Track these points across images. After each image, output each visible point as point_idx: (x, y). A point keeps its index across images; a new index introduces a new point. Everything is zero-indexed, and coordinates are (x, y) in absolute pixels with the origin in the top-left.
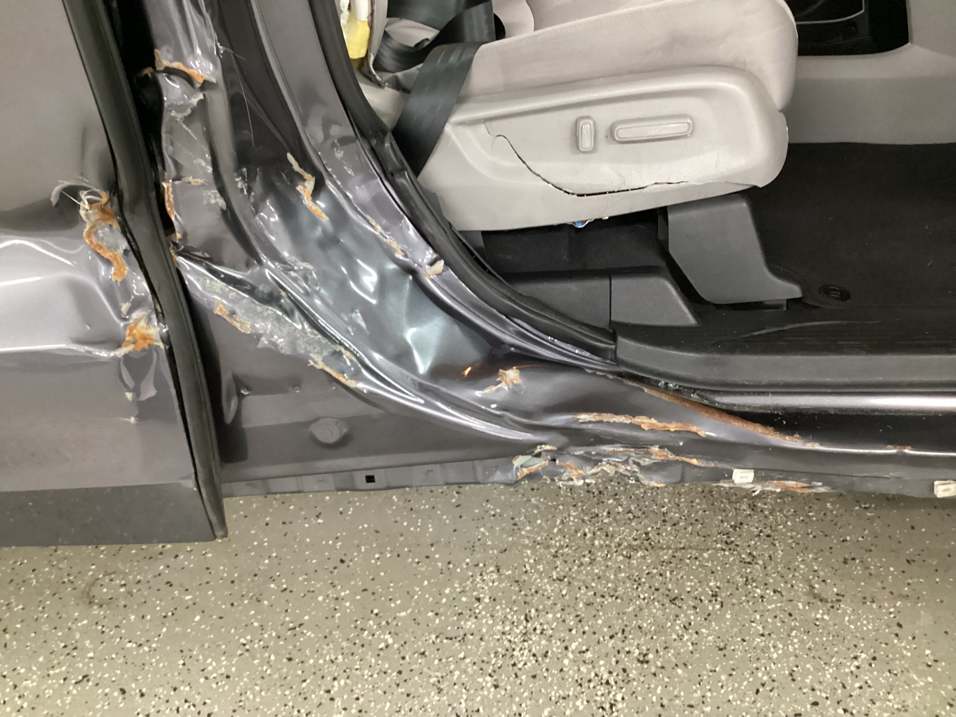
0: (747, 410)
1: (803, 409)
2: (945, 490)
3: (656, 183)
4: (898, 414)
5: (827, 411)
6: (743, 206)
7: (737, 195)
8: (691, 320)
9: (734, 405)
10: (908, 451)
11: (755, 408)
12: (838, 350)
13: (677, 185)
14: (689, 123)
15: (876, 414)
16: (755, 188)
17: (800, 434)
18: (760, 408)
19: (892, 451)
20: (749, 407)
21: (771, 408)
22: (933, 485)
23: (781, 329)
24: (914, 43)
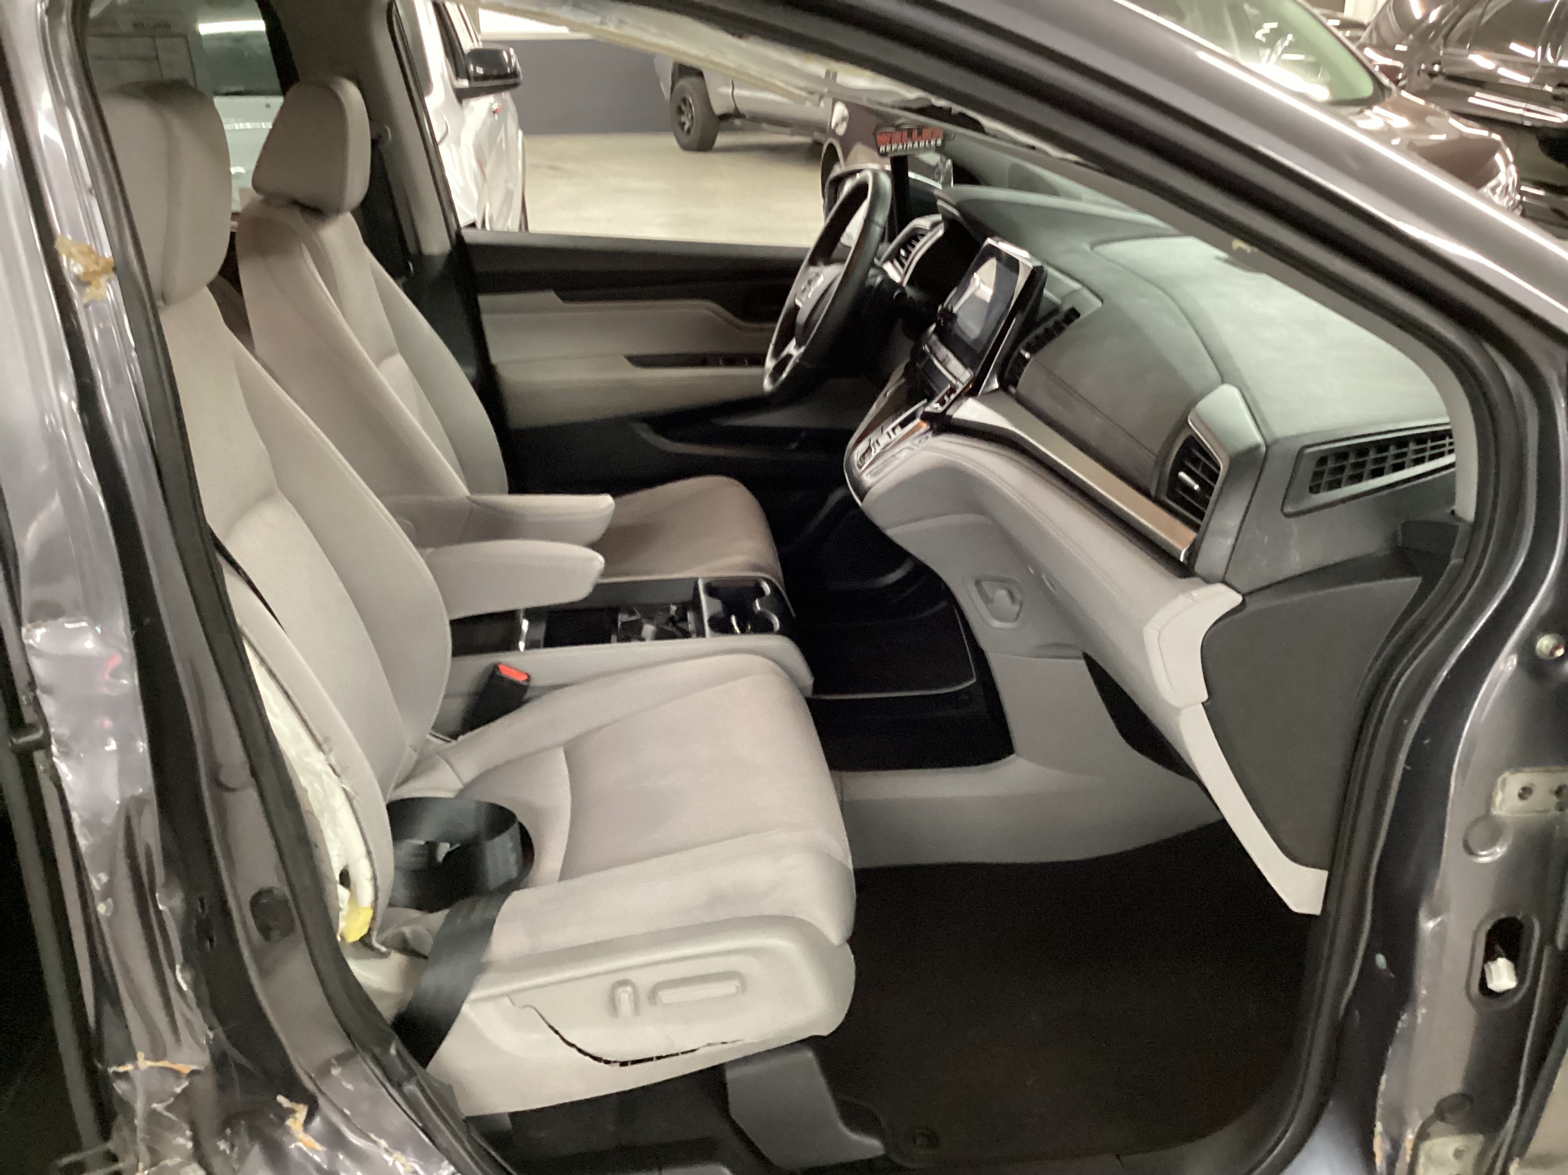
3: (708, 1044)
24: (1018, 756)
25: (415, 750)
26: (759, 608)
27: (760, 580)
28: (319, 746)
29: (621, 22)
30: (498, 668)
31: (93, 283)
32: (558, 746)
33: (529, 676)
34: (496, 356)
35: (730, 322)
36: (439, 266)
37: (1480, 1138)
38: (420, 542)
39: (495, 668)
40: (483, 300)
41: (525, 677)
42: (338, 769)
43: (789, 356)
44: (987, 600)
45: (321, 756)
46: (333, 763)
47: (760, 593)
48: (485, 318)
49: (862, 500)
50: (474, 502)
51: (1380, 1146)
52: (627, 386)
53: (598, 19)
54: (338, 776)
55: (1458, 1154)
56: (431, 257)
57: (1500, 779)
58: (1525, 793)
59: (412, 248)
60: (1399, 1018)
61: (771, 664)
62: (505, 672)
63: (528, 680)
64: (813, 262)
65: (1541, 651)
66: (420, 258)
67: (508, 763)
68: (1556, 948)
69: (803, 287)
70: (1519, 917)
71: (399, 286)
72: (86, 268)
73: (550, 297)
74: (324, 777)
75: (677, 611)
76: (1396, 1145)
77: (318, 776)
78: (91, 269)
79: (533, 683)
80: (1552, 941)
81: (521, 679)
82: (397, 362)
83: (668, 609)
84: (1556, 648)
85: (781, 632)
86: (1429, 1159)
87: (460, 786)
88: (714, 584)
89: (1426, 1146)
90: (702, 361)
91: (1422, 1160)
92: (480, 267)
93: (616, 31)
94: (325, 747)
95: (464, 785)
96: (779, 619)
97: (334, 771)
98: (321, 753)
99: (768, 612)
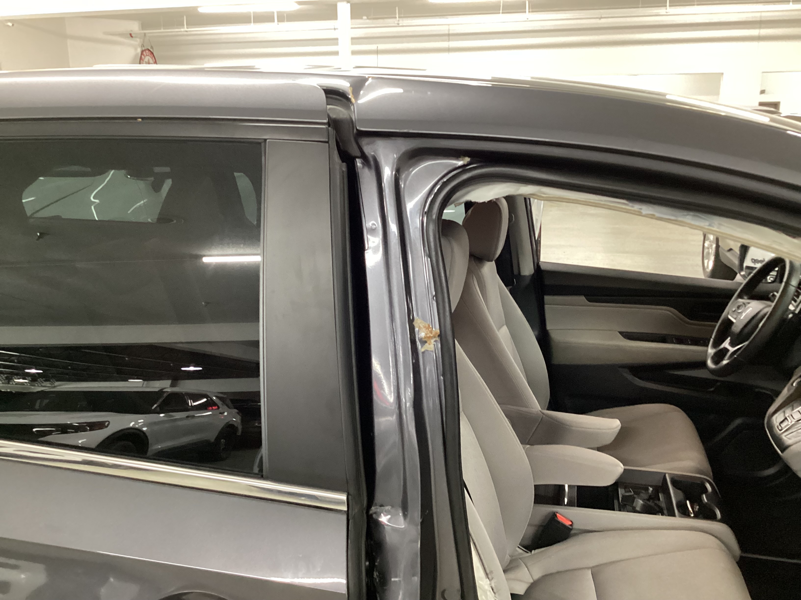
25: (510, 556)
26: (706, 500)
27: (704, 481)
28: (487, 574)
29: (720, 224)
30: (556, 516)
31: (428, 342)
32: (588, 568)
33: (572, 522)
34: (549, 327)
35: (681, 319)
36: (527, 281)
38: (523, 442)
39: (554, 515)
40: (547, 298)
41: (571, 523)
42: (495, 590)
43: (726, 350)
45: (488, 582)
46: (493, 585)
47: (705, 490)
48: (546, 307)
49: (782, 452)
50: (543, 413)
52: (620, 349)
53: (707, 223)
54: (495, 593)
56: (524, 276)
59: (516, 272)
61: (718, 542)
62: (560, 518)
63: (571, 525)
64: (740, 296)
66: (519, 276)
67: (558, 572)
69: (734, 309)
71: (508, 290)
72: (426, 334)
73: (582, 299)
74: (488, 593)
75: (652, 491)
77: (485, 591)
78: (428, 335)
79: (575, 526)
81: (568, 523)
82: (505, 329)
83: (647, 489)
85: (721, 521)
87: (532, 581)
88: (676, 478)
90: (663, 339)
92: (548, 282)
93: (718, 230)
94: (490, 576)
95: (534, 581)
96: (720, 511)
97: (493, 590)
98: (488, 579)
99: (713, 505)
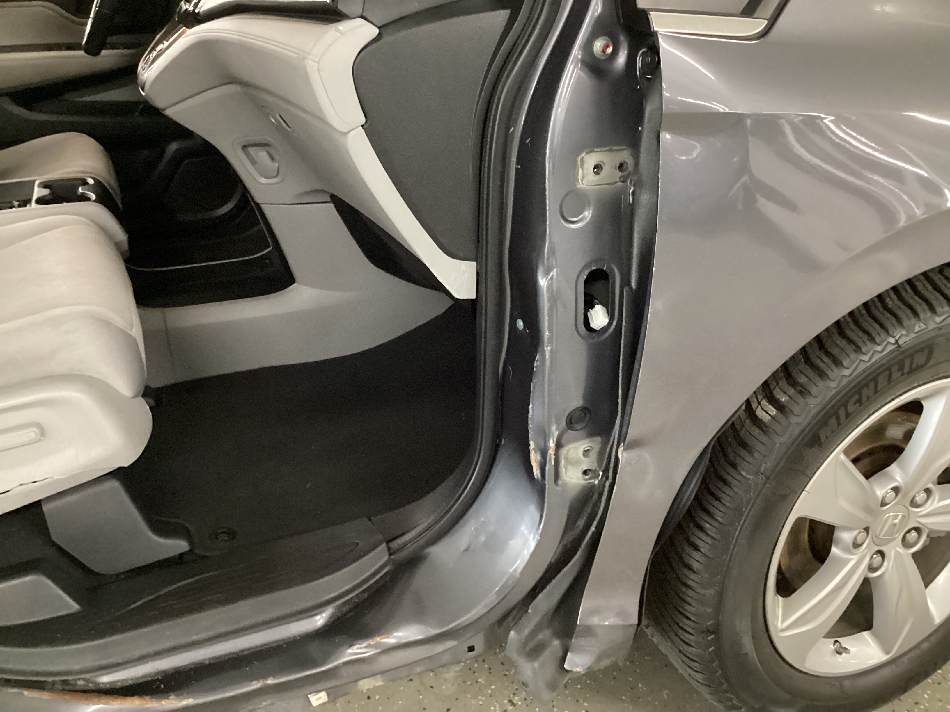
0: (130, 682)
1: (181, 667)
2: (317, 700)
3: (21, 485)
4: (264, 648)
5: (203, 663)
6: (115, 484)
7: (107, 476)
8: (74, 607)
9: (118, 681)
10: (270, 681)
11: (137, 678)
12: (199, 608)
13: (42, 482)
14: (35, 432)
15: (245, 653)
16: (120, 468)
17: (175, 695)
18: (143, 677)
19: (256, 685)
20: (132, 679)
21: (152, 675)
22: (308, 697)
23: (157, 594)
24: (298, 283)
35: (66, 18)
37: (599, 439)
44: (253, 162)
47: (85, 183)
51: (535, 458)
55: (586, 453)
57: (579, 159)
58: (598, 168)
60: (534, 360)
65: (598, 53)
68: (631, 288)
70: (605, 269)
76: (544, 454)
80: (629, 284)
84: (607, 46)
86: (566, 458)
88: (47, 182)
89: (563, 452)
91: (563, 462)
